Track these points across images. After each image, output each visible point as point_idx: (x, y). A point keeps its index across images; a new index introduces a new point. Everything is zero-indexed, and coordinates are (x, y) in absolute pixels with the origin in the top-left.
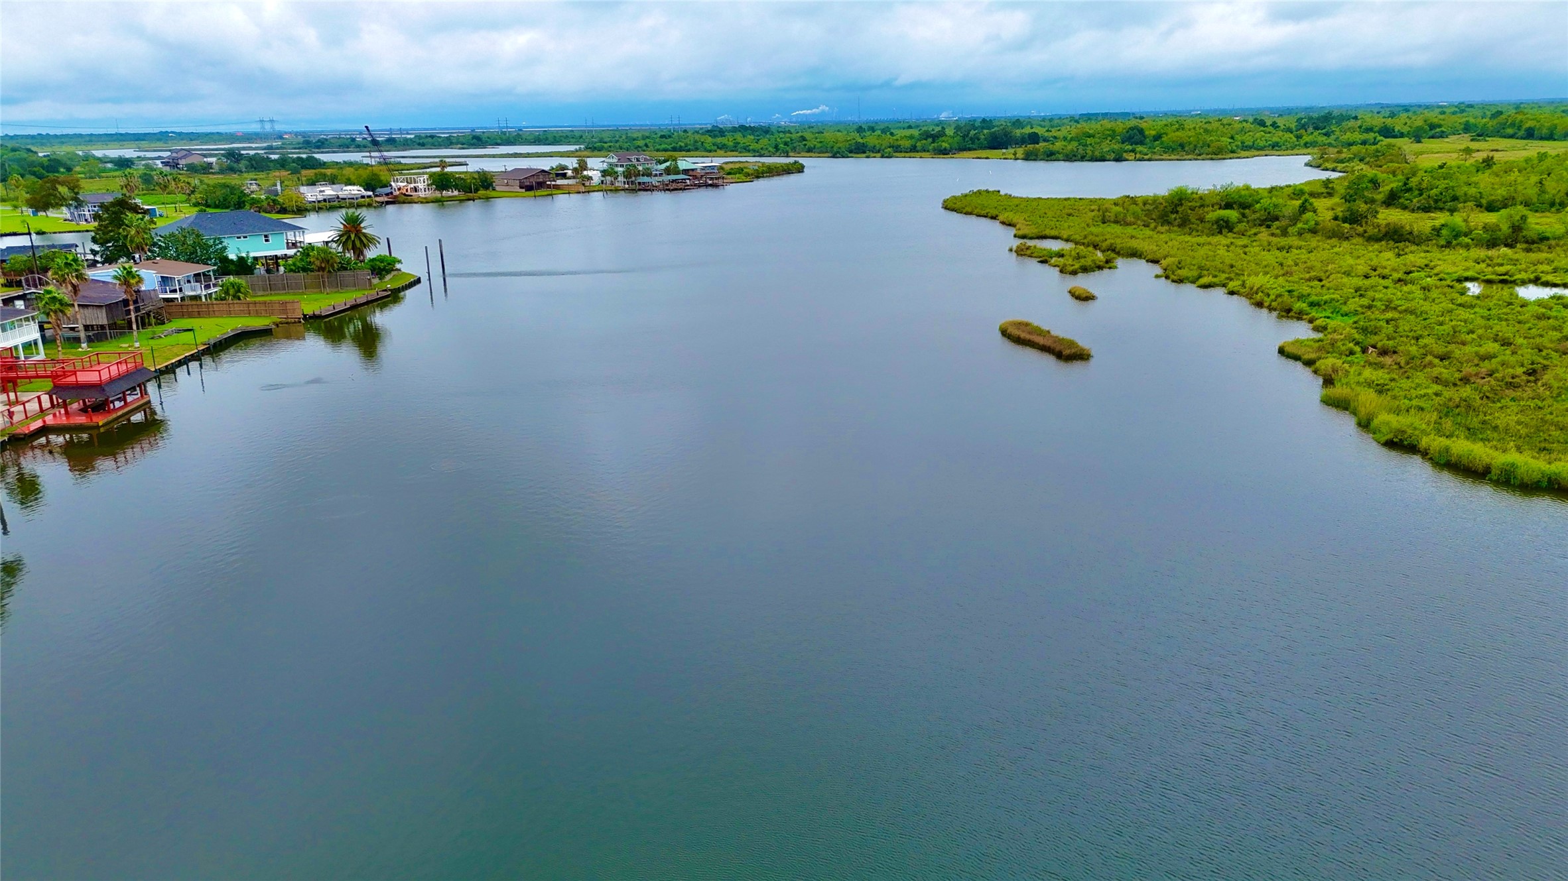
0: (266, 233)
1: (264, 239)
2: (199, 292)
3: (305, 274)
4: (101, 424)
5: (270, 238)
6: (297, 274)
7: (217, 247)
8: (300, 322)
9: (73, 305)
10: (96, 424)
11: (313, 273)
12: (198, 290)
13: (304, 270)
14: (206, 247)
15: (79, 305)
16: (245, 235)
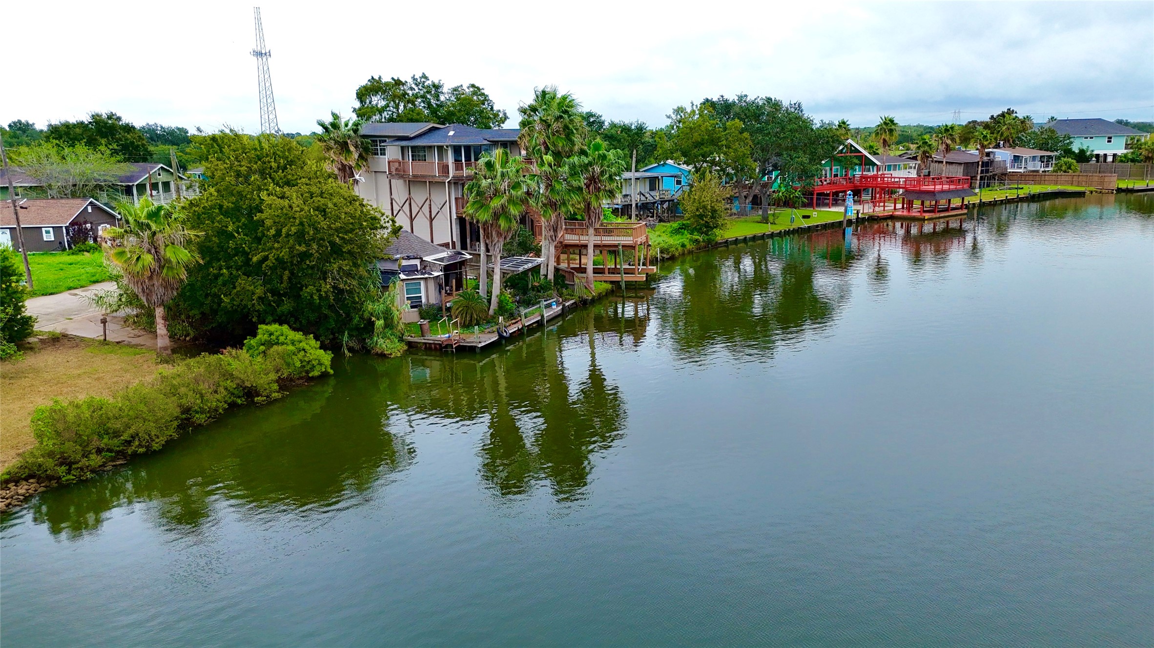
0: (1110, 135)
1: (1107, 140)
2: (1038, 168)
3: (1133, 164)
4: (926, 218)
5: (1112, 140)
6: (1126, 164)
7: (1065, 142)
8: (1113, 193)
9: (942, 162)
10: (923, 217)
11: (1140, 164)
12: (1038, 166)
13: (1133, 160)
14: (1056, 140)
15: (946, 162)
16: (1092, 136)
